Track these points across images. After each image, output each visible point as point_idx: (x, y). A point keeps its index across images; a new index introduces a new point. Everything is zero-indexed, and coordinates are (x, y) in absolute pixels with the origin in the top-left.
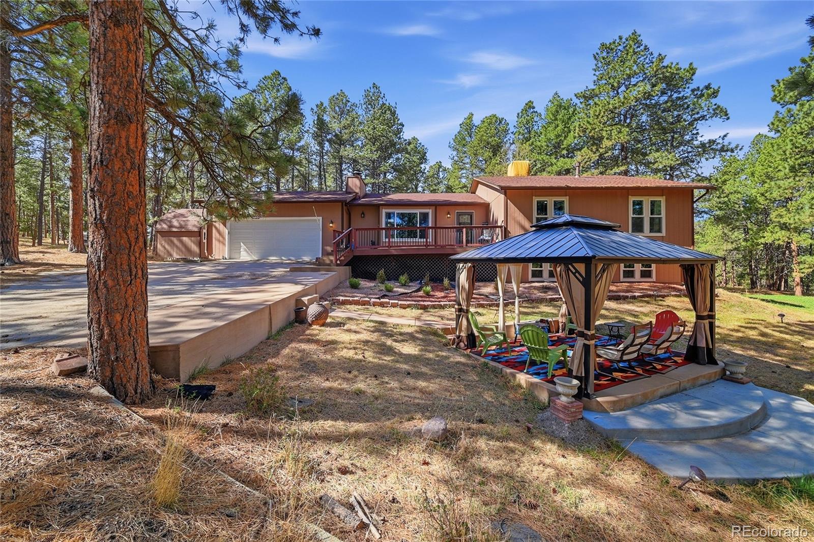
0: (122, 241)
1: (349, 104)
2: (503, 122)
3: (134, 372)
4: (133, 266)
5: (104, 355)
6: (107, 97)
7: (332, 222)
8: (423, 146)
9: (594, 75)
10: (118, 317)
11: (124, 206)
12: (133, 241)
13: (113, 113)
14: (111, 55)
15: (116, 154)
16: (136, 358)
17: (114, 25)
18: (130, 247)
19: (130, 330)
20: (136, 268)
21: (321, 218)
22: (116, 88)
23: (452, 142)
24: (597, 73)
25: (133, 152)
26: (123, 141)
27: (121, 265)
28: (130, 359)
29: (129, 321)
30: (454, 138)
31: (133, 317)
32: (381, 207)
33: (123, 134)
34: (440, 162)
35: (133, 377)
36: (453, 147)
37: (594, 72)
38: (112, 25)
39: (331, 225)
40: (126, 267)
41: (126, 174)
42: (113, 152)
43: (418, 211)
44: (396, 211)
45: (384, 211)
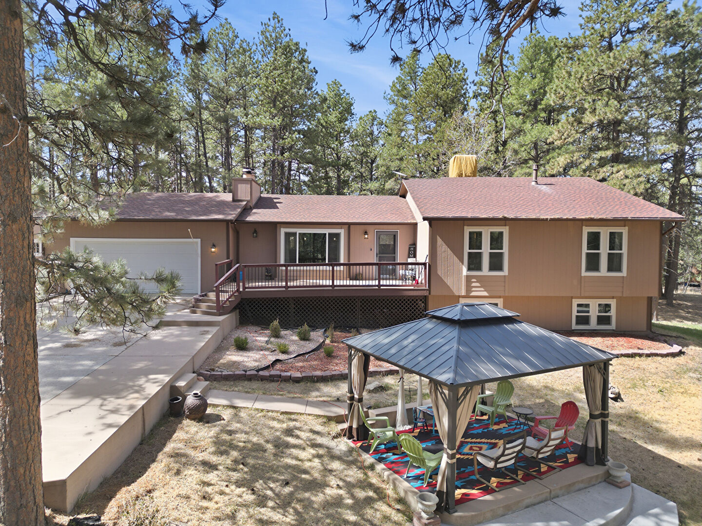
0: (23, 406)
1: (238, 41)
2: (460, 67)
3: (34, 514)
4: (31, 425)
5: (10, 504)
6: (8, 285)
7: (214, 246)
8: (348, 94)
9: (581, 16)
10: (22, 470)
11: (24, 375)
12: (31, 401)
13: (13, 298)
14: (10, 248)
15: (17, 333)
16: (35, 502)
17: (12, 223)
18: (29, 408)
19: (31, 479)
20: (34, 424)
21: (199, 240)
22: (15, 275)
23: (389, 91)
24: (584, 14)
25: (29, 325)
26: (22, 319)
27: (23, 426)
28: (31, 504)
29: (30, 472)
30: (391, 85)
31: (32, 468)
33: (22, 314)
34: (375, 112)
35: (33, 519)
36: (390, 99)
37: (580, 12)
38: (10, 223)
39: (213, 250)
40: (26, 427)
41: (24, 346)
42: (15, 331)
43: (327, 231)
44: (299, 231)
45: (283, 231)
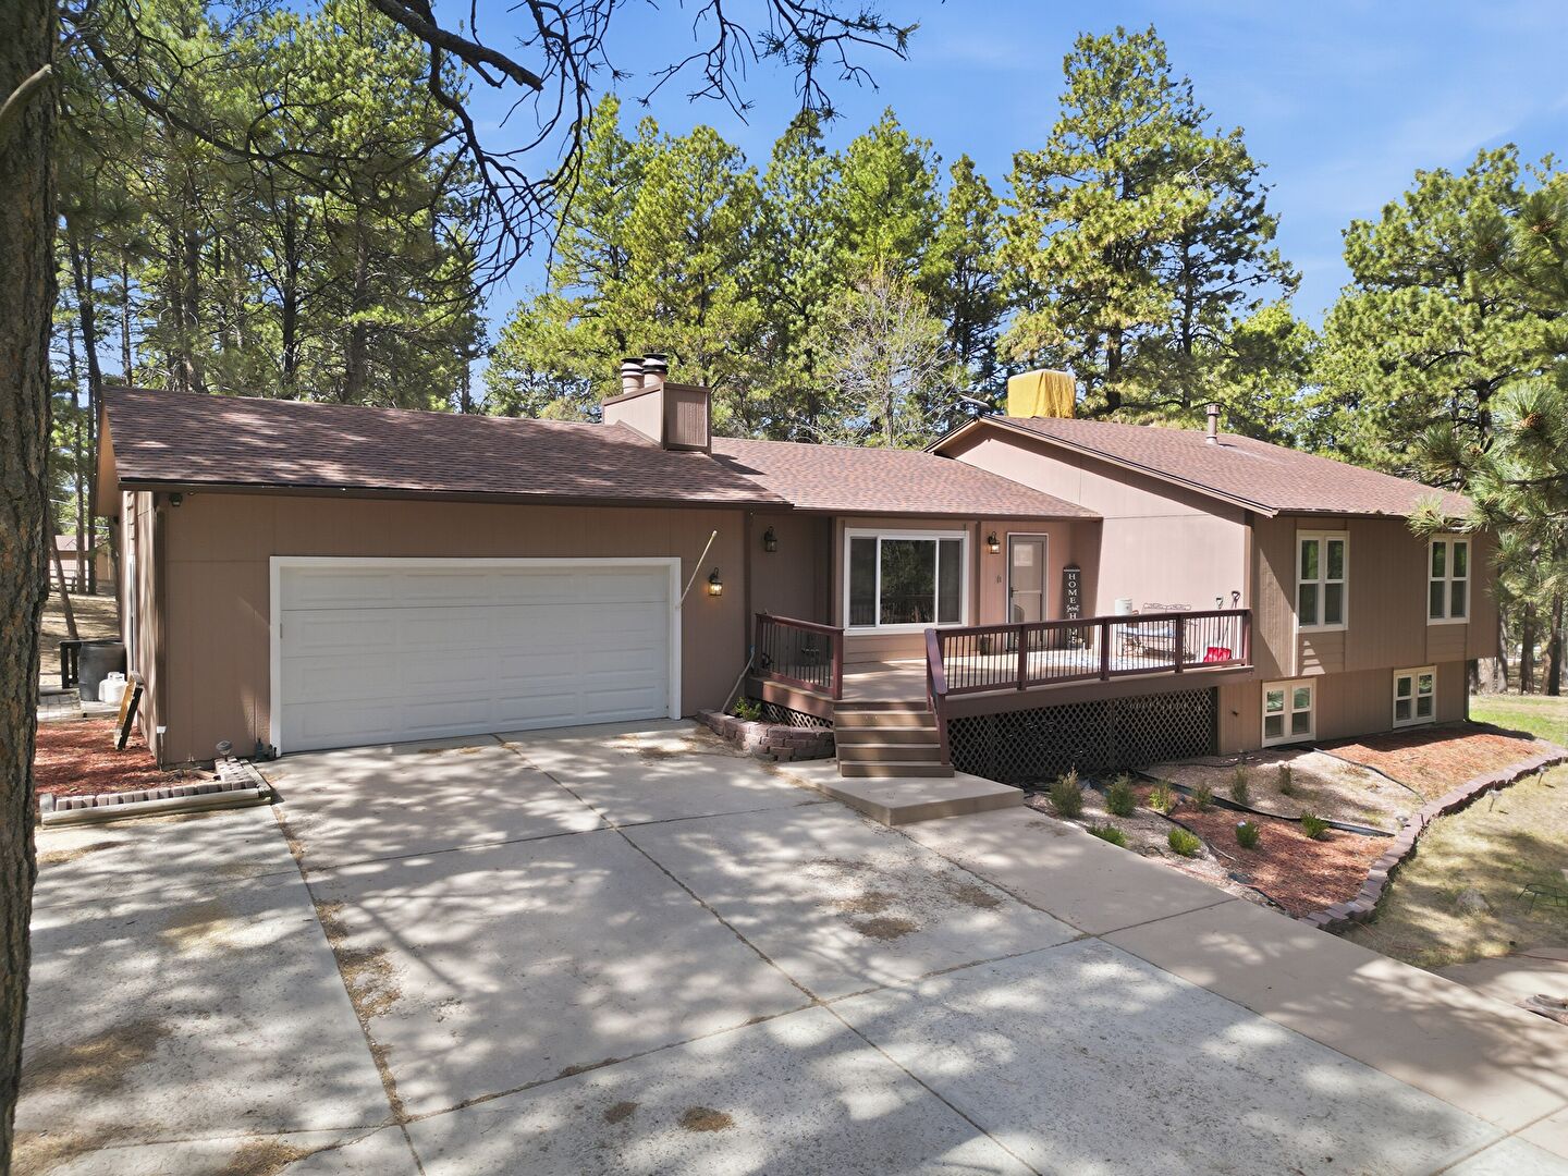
7: (716, 578)
21: (678, 561)
32: (839, 520)
39: (716, 589)
43: (934, 536)
44: (883, 535)
45: (850, 533)
